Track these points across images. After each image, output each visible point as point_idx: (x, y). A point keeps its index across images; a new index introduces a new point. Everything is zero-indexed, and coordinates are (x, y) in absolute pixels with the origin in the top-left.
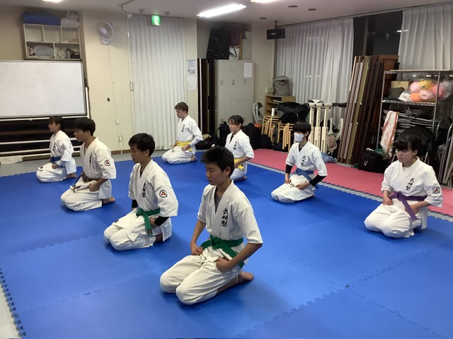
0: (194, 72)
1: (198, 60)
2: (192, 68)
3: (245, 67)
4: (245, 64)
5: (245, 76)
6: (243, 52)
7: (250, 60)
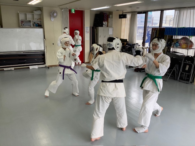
0: (88, 32)
1: (90, 27)
4: (110, 29)
6: (109, 23)
7: (112, 27)
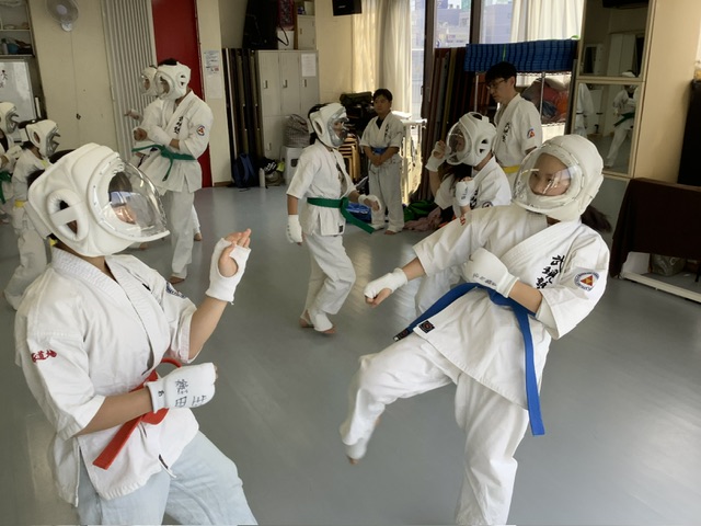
0: (217, 69)
1: (224, 51)
2: (213, 64)
3: (303, 61)
4: (303, 56)
5: (304, 74)
6: (299, 37)
7: (312, 49)
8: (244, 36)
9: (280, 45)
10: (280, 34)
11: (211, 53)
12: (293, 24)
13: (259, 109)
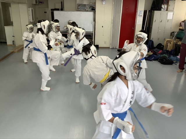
0: (141, 16)
2: (140, 14)
4: (169, 13)
5: (168, 18)
6: (169, 7)
7: (172, 11)
8: (152, 7)
9: (162, 9)
10: (163, 6)
11: (140, 11)
12: (167, 3)
13: (151, 28)
